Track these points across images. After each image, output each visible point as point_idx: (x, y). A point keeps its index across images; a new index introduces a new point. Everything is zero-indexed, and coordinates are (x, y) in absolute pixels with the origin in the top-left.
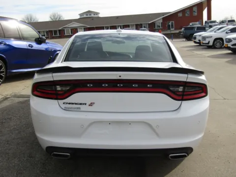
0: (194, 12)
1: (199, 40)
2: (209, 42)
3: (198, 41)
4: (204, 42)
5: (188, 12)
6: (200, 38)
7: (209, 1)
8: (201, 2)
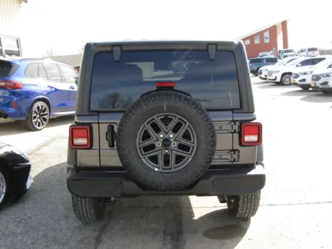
1: (266, 76)
3: (264, 77)
4: (271, 78)
5: (258, 39)
6: (266, 73)
7: (284, 24)
8: (275, 26)
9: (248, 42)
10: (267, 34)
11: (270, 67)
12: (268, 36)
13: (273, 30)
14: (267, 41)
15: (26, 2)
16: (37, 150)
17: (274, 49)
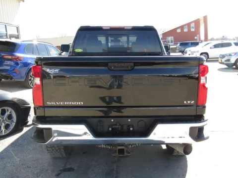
0: (192, 28)
5: (186, 28)
7: (205, 18)
8: (199, 19)
9: (179, 31)
10: (193, 25)
13: (197, 22)
15: (23, 1)
17: (198, 35)
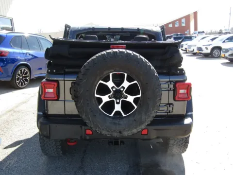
0: (183, 23)
1: (186, 48)
2: (194, 50)
3: (184, 49)
4: (190, 50)
5: (178, 23)
6: (186, 47)
7: (195, 14)
8: (189, 15)
9: (170, 26)
10: (183, 20)
11: (189, 43)
12: (184, 22)
13: (187, 18)
14: (183, 25)
16: (17, 107)
17: (188, 30)
